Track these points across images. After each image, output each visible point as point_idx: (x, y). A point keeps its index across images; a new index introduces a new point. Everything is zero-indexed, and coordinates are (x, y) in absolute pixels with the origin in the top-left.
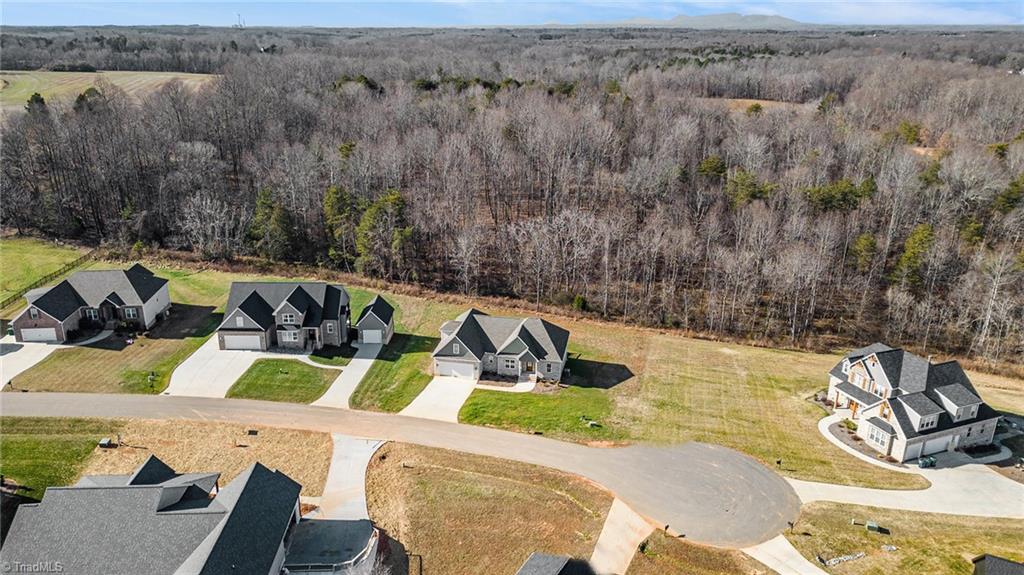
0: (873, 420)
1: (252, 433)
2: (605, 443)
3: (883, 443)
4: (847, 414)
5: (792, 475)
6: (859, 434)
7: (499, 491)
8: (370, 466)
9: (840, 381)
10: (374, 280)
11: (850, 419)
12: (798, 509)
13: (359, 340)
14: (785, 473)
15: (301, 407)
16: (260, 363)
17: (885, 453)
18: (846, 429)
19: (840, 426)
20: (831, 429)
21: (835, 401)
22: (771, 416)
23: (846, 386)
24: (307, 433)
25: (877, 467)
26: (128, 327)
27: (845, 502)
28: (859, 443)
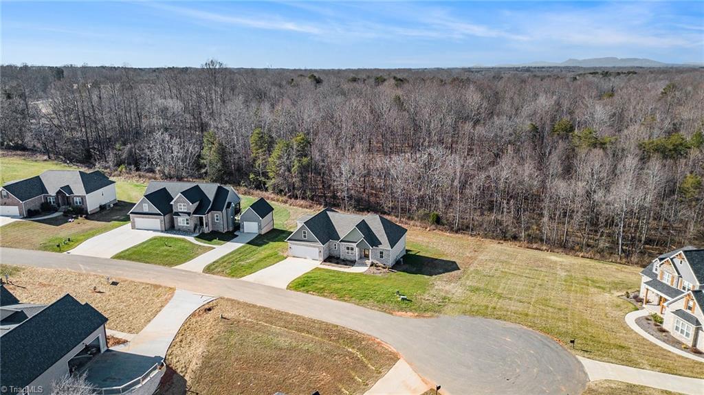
0: (678, 312)
1: (114, 284)
2: (410, 314)
3: (687, 335)
4: (656, 310)
5: (586, 354)
6: (665, 326)
7: (294, 344)
8: (193, 315)
9: (649, 279)
10: (279, 196)
11: (659, 314)
12: (584, 385)
13: (241, 230)
14: (578, 353)
15: (166, 269)
16: (155, 239)
17: (690, 344)
18: (653, 322)
19: (648, 319)
20: (638, 321)
21: (644, 298)
22: (579, 306)
23: (655, 283)
24: (157, 287)
25: (679, 356)
26: (73, 211)
27: (637, 384)
28: (664, 334)
